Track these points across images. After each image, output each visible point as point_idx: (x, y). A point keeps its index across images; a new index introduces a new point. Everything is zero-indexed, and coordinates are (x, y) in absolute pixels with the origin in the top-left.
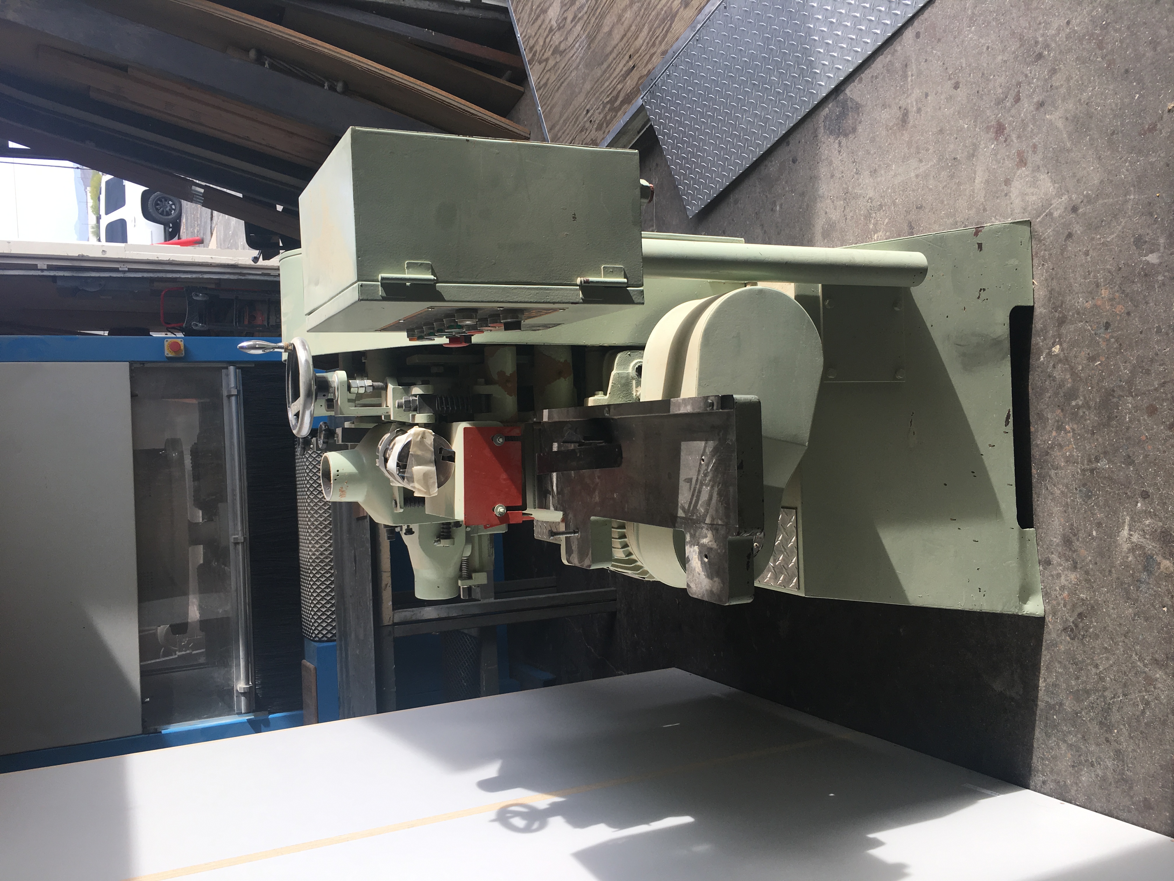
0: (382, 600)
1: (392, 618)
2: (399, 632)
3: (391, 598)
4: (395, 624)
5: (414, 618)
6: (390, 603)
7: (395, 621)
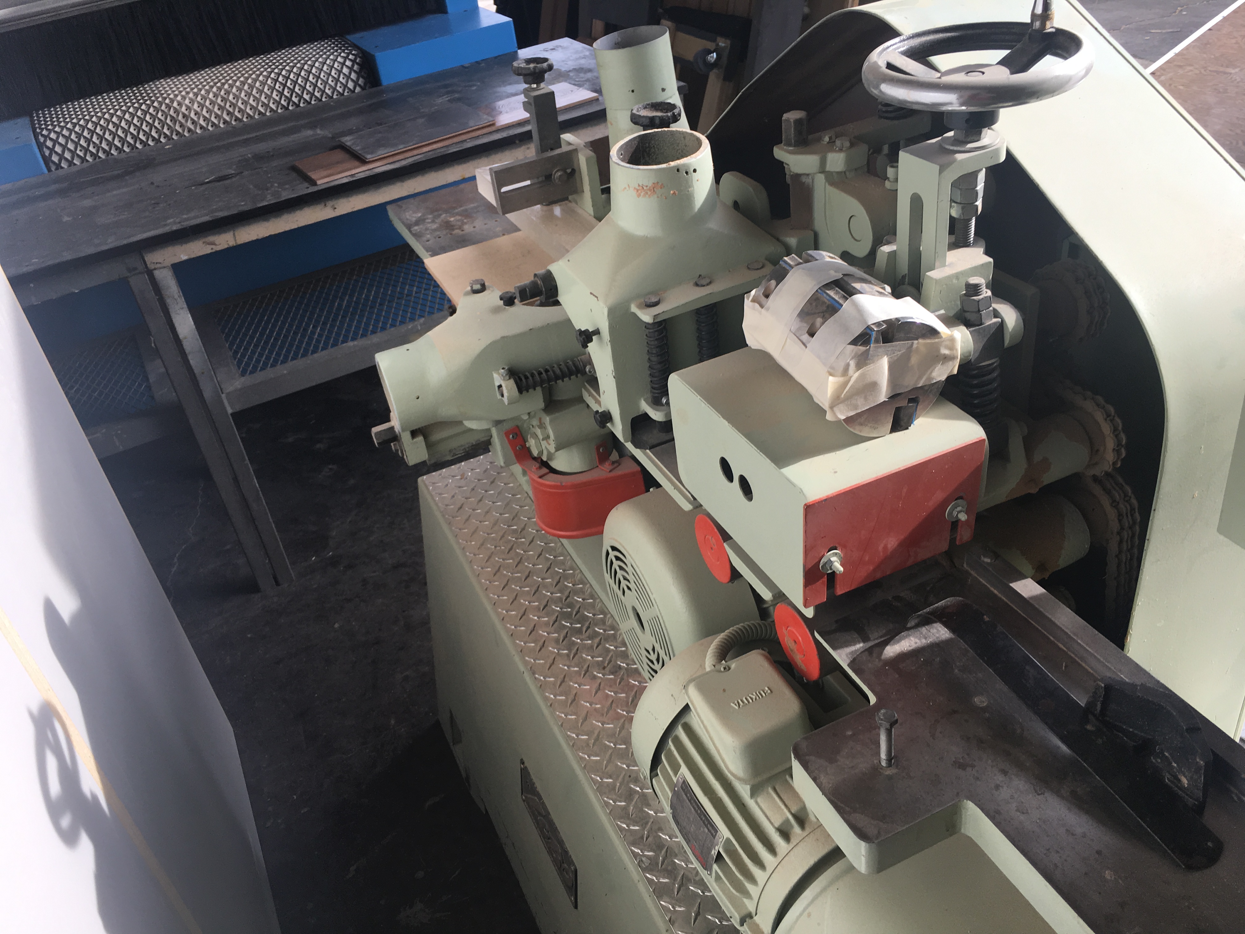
0: (186, 243)
1: (159, 265)
2: (138, 283)
3: (193, 256)
4: (150, 273)
5: (169, 301)
6: (184, 257)
7: (157, 273)
